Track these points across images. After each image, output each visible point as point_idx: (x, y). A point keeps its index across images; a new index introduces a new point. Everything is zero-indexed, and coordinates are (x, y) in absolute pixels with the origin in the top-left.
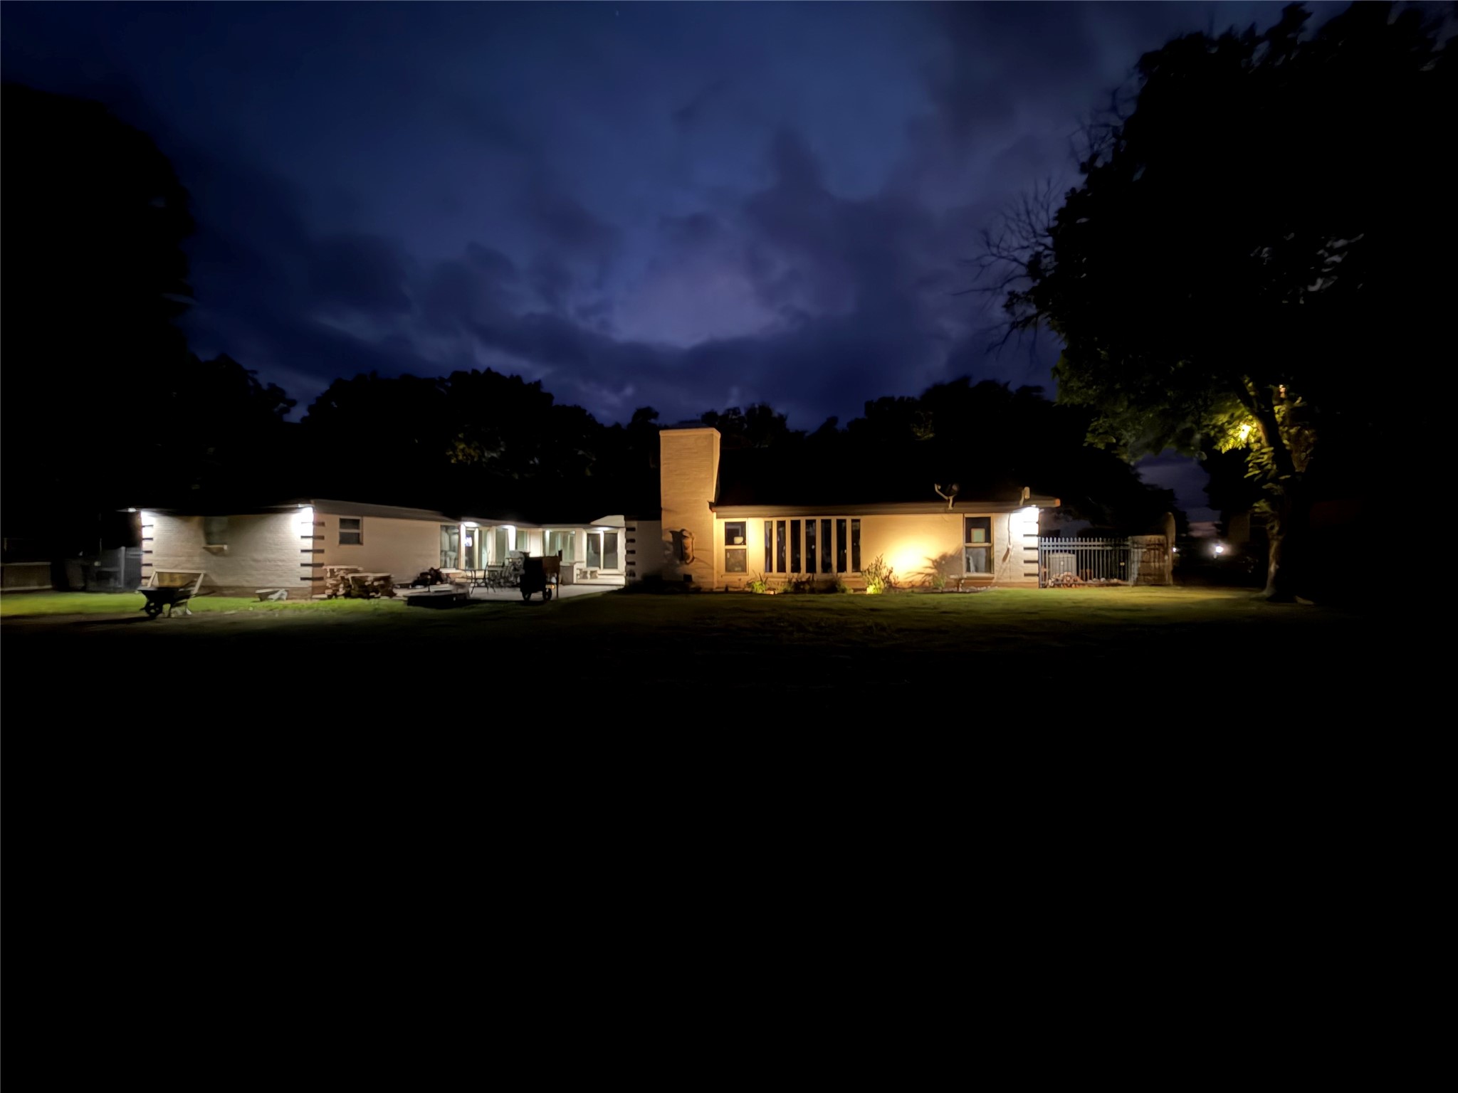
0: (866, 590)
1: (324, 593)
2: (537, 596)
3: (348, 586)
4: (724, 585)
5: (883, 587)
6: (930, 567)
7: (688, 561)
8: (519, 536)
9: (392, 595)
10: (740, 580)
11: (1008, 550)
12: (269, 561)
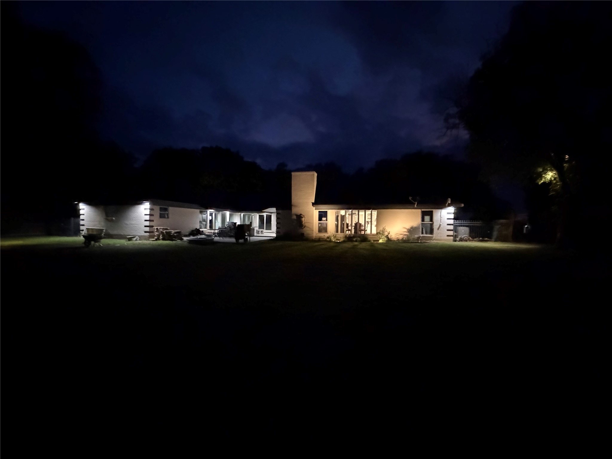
0: (378, 241)
1: (154, 238)
2: (241, 241)
3: (163, 235)
4: (318, 238)
5: (386, 240)
6: (406, 232)
7: (303, 227)
8: (231, 216)
9: (182, 239)
10: (324, 236)
11: (440, 225)
12: (132, 224)
